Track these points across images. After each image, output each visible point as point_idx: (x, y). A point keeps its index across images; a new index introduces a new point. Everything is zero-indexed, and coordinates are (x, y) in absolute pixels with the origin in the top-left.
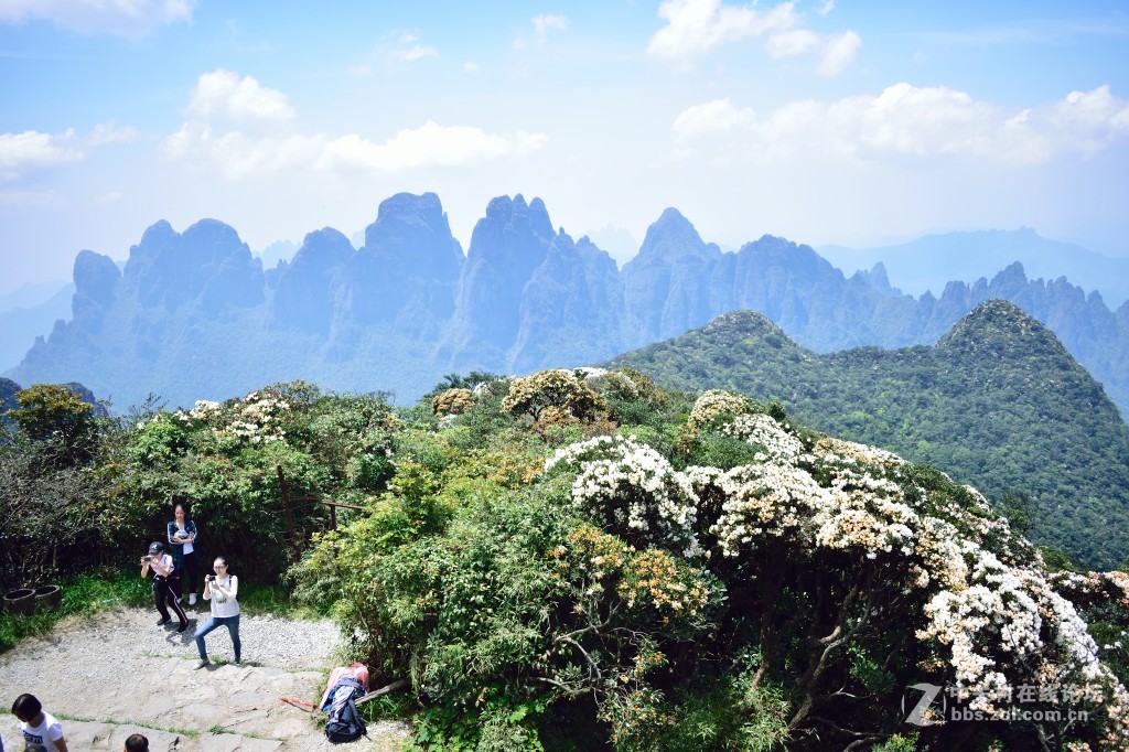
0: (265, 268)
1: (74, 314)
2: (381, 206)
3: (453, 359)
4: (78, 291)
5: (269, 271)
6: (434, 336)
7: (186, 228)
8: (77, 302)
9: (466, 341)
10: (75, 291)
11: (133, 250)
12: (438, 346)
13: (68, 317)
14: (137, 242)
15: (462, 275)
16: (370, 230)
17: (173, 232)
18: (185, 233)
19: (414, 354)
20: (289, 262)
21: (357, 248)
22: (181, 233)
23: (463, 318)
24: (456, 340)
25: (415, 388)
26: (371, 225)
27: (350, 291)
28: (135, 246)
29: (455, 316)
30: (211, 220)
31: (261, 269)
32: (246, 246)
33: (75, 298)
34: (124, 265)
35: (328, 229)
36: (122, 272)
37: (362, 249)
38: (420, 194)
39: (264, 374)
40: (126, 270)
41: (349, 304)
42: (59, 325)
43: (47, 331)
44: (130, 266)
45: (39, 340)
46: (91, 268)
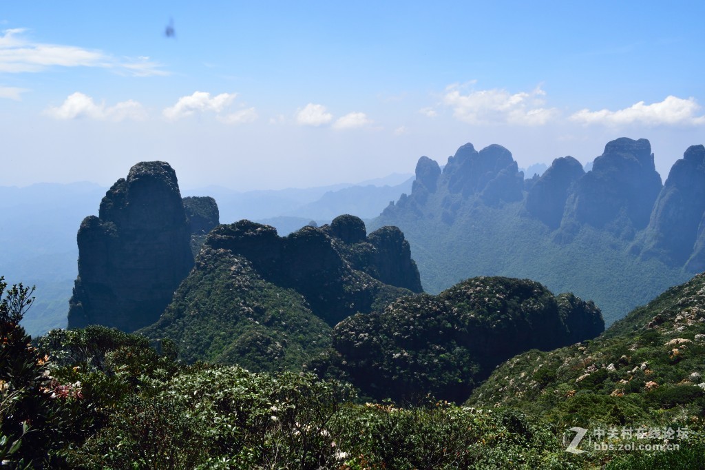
0: (525, 178)
1: (412, 191)
2: (607, 145)
3: (641, 254)
5: (527, 180)
6: (630, 237)
7: (482, 148)
9: (653, 243)
10: (414, 178)
11: (451, 159)
12: (631, 244)
13: (409, 192)
14: (453, 155)
15: (659, 198)
16: (597, 160)
17: (474, 150)
18: (481, 152)
19: (614, 247)
20: (540, 176)
21: (586, 172)
22: (478, 151)
23: (654, 228)
24: (646, 242)
25: (610, 270)
26: (598, 157)
27: (577, 199)
28: (451, 157)
29: (649, 226)
30: (499, 146)
31: (523, 178)
32: (516, 163)
33: (415, 184)
34: (444, 168)
35: (569, 157)
36: (442, 171)
37: (589, 172)
38: (636, 139)
39: (513, 244)
40: (444, 170)
41: (575, 207)
42: (404, 196)
43: (396, 199)
44: (447, 168)
45: (392, 203)
46: (426, 167)
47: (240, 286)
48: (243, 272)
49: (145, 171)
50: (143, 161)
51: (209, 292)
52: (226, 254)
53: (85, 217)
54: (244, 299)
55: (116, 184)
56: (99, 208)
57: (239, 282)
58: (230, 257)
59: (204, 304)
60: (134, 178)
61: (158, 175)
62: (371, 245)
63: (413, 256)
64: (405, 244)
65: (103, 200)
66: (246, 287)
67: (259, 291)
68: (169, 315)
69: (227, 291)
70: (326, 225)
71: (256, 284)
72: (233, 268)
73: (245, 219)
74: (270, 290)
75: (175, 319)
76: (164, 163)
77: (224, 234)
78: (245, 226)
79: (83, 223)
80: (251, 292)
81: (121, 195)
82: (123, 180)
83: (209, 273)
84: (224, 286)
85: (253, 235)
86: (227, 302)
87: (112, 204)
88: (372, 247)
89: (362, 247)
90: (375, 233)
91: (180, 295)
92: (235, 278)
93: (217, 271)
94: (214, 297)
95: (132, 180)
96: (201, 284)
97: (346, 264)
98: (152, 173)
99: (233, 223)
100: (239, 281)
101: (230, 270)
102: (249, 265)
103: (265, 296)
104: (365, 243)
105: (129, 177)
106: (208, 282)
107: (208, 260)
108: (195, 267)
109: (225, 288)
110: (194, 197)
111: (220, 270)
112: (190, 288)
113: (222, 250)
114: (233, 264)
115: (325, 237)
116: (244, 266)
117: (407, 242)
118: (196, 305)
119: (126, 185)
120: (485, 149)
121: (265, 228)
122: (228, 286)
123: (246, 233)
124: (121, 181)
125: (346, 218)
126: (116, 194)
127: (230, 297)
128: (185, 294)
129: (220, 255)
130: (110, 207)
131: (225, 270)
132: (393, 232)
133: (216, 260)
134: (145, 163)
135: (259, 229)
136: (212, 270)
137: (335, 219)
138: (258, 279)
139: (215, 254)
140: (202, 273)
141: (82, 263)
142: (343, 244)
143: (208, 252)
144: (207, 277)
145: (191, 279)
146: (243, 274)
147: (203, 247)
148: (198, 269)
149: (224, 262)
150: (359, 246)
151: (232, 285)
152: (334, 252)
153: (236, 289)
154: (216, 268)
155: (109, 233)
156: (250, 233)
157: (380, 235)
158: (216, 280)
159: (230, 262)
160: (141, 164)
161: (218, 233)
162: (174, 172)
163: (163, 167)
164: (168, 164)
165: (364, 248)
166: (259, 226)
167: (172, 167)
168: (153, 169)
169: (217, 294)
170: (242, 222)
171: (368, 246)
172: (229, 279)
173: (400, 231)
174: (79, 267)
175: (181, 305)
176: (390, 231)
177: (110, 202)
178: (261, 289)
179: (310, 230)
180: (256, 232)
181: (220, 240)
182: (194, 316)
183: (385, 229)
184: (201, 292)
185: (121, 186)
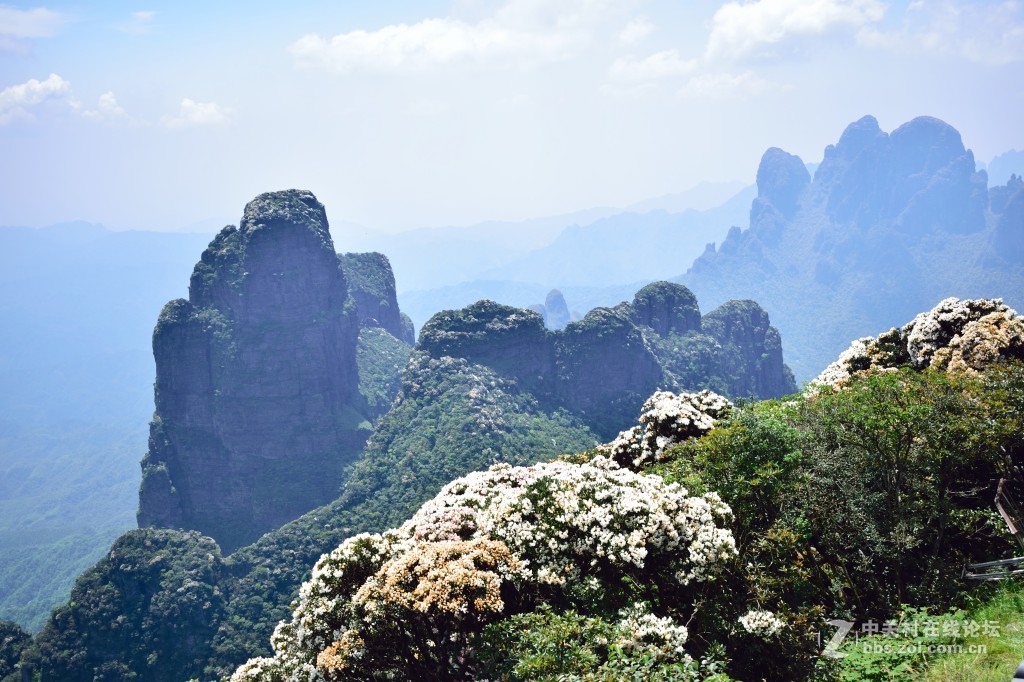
0: (990, 185)
1: (752, 222)
4: (760, 195)
5: (996, 188)
7: (896, 126)
8: (757, 209)
10: (755, 194)
11: (830, 152)
13: (744, 224)
14: (835, 142)
17: (878, 129)
18: (895, 133)
22: (889, 133)
30: (933, 119)
31: (985, 185)
32: (970, 154)
33: (756, 203)
34: (816, 169)
36: (812, 178)
40: (817, 175)
42: (734, 233)
43: (720, 239)
44: (824, 170)
45: (711, 247)
46: (777, 170)
47: (489, 427)
48: (491, 399)
49: (275, 211)
50: (269, 191)
51: (432, 440)
52: (457, 366)
53: (167, 302)
54: (498, 450)
55: (219, 238)
56: (189, 284)
57: (487, 418)
58: (464, 372)
59: (426, 462)
60: (255, 224)
61: (298, 217)
62: (711, 339)
63: (787, 360)
64: (772, 335)
65: (197, 269)
66: (500, 427)
67: (521, 436)
68: (360, 483)
69: (467, 437)
70: (625, 303)
71: (513, 422)
72: (473, 393)
73: (485, 299)
74: (539, 433)
75: (373, 491)
76: (305, 194)
77: (451, 330)
78: (486, 312)
79: (164, 314)
80: (508, 437)
81: (232, 258)
82: (233, 229)
83: (429, 403)
84: (460, 426)
85: (502, 330)
86: (468, 456)
87: (215, 275)
88: (713, 344)
89: (694, 344)
90: (713, 316)
91: (377, 446)
92: (477, 411)
93: (444, 398)
94: (443, 448)
95: (252, 228)
96: (416, 424)
97: (670, 379)
98: (286, 213)
99: (465, 307)
100: (489, 416)
101: (468, 397)
102: (500, 386)
103: (532, 445)
104: (699, 337)
105: (244, 223)
106: (429, 420)
107: (425, 380)
108: (401, 393)
109: (463, 430)
110: (350, 255)
111: (449, 397)
112: (395, 432)
113: (448, 360)
114: (471, 384)
115: (632, 327)
116: (491, 388)
117: (775, 331)
118: (410, 463)
119: (241, 239)
120: (903, 128)
121: (522, 314)
122: (468, 428)
123: (489, 325)
124: (227, 232)
125: (662, 288)
126: (223, 256)
127: (473, 448)
128: (389, 442)
129: (446, 369)
130: (210, 282)
131: (459, 396)
132: (747, 311)
133: (439, 379)
134: (272, 194)
135: (513, 317)
136: (433, 397)
137: (641, 292)
138: (516, 412)
139: (438, 367)
140: (415, 404)
141: (163, 388)
142: (658, 340)
143: (424, 365)
144: (426, 412)
145: (393, 415)
146: (490, 403)
147: (412, 354)
148: (407, 396)
149: (453, 383)
150: (690, 343)
151: (474, 423)
152: (648, 355)
153: (484, 433)
154: (441, 393)
155: (211, 331)
156: (498, 326)
157: (723, 319)
158: (443, 417)
159: (465, 382)
160: (265, 197)
161: (440, 327)
162: (323, 209)
163: (302, 200)
164: (311, 194)
165: (700, 347)
166: (513, 311)
167: (319, 200)
168: (290, 206)
169: (448, 442)
170: (481, 304)
171: (706, 342)
172: (468, 414)
173: (761, 310)
174: (157, 398)
175: (381, 465)
176: (743, 310)
177: (210, 271)
178: (523, 430)
179: (604, 316)
180: (506, 323)
181: (444, 341)
182: (408, 485)
183: (732, 306)
184: (418, 439)
185: (230, 241)
